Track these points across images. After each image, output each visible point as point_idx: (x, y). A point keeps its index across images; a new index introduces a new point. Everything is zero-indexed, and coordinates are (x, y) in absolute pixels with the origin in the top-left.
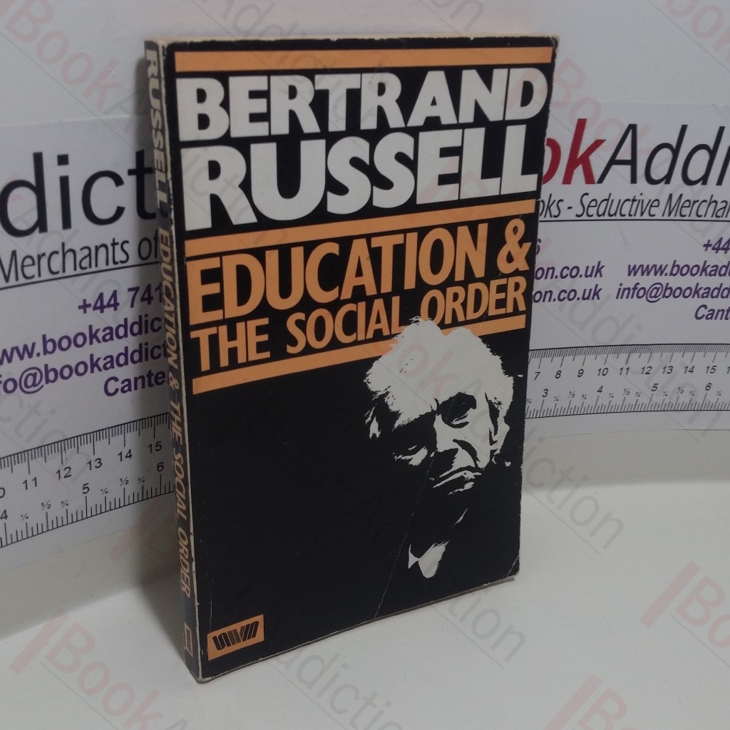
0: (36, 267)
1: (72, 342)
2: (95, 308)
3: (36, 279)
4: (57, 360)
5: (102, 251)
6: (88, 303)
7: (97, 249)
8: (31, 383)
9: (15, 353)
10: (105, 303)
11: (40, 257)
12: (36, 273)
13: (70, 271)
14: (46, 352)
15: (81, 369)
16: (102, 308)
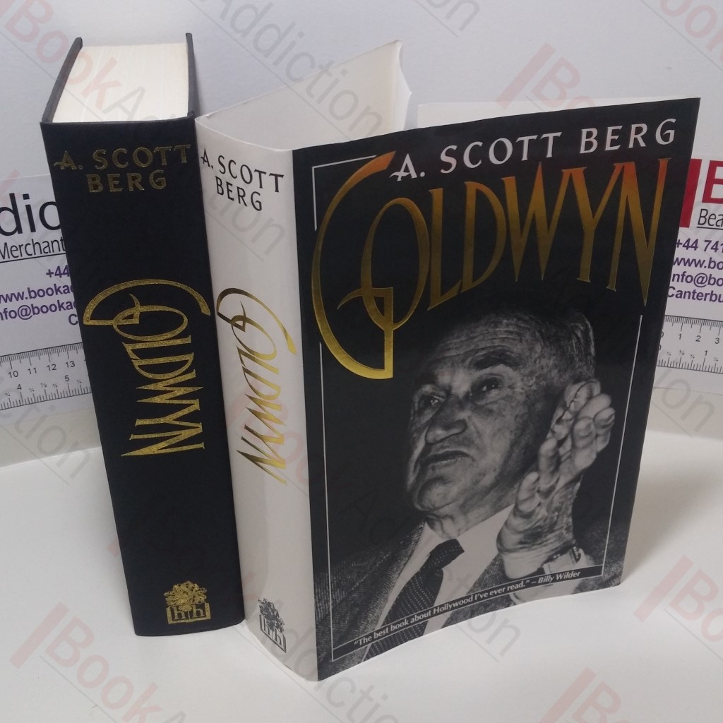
0: (19, 251)
1: (46, 292)
2: (56, 275)
3: (20, 258)
4: (38, 302)
5: (55, 244)
6: (51, 271)
7: (52, 242)
8: (25, 313)
9: (13, 297)
10: (62, 272)
11: (20, 246)
12: (20, 255)
13: (38, 254)
14: (31, 297)
15: (53, 308)
16: (60, 275)
